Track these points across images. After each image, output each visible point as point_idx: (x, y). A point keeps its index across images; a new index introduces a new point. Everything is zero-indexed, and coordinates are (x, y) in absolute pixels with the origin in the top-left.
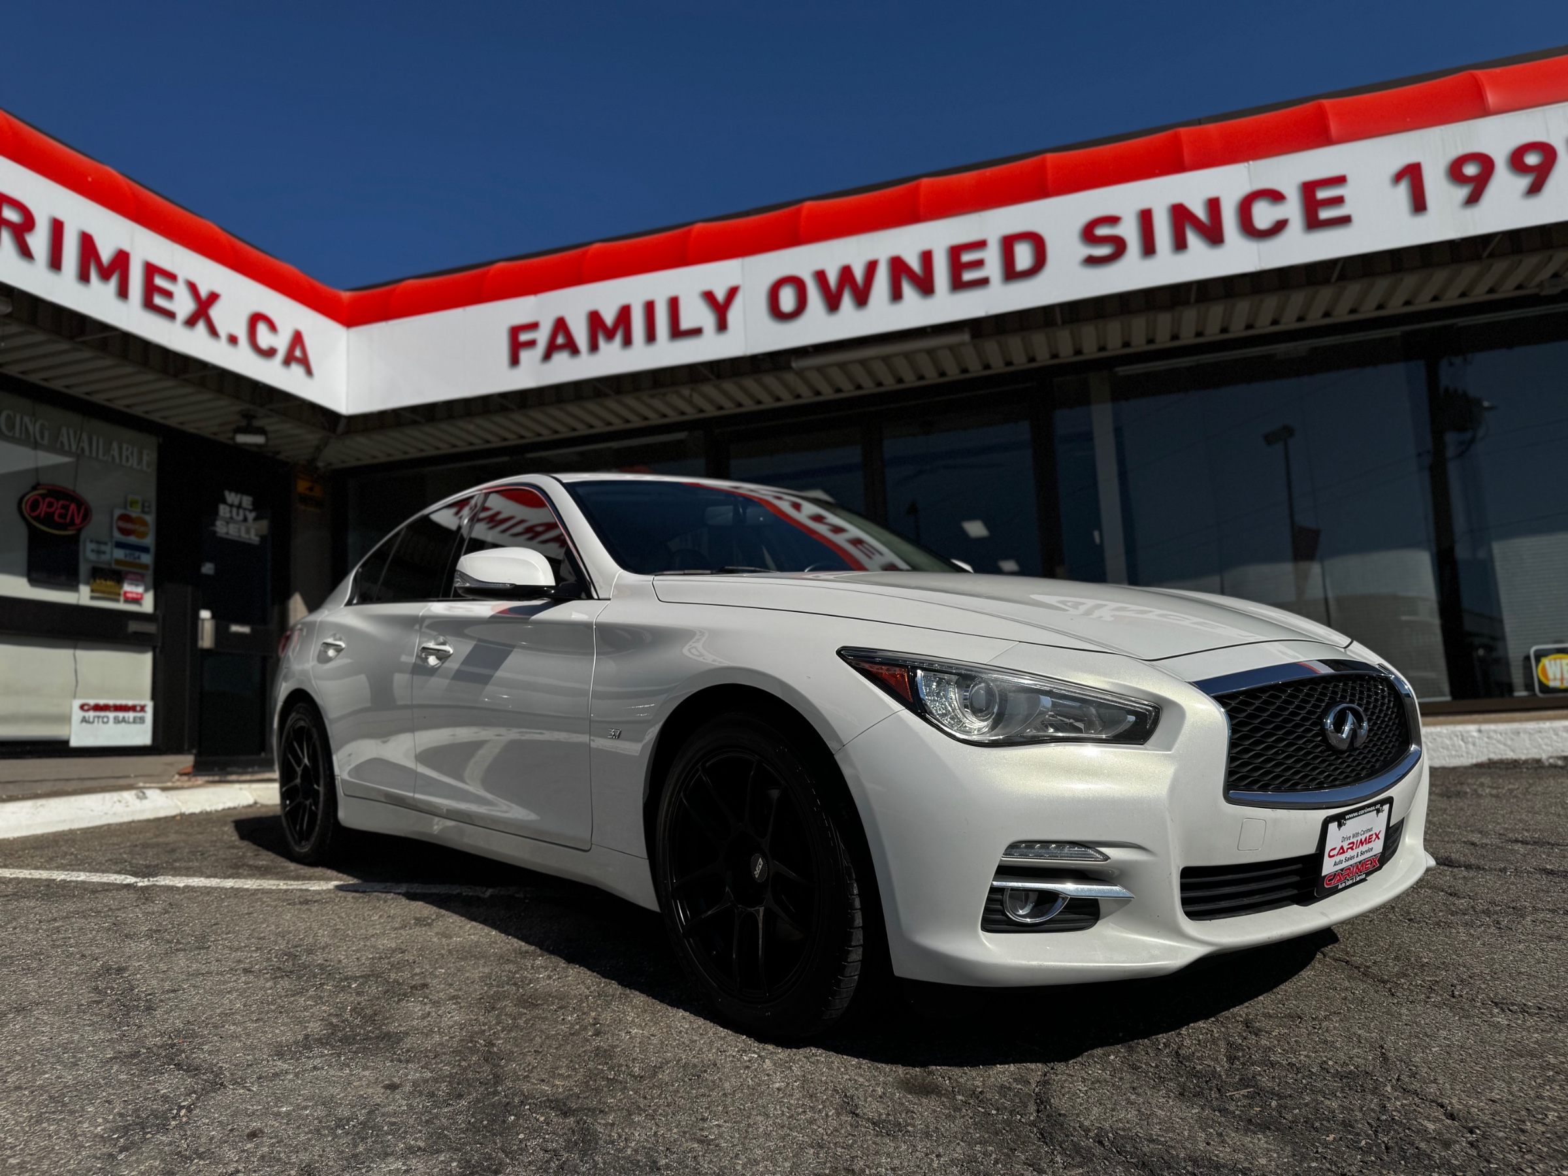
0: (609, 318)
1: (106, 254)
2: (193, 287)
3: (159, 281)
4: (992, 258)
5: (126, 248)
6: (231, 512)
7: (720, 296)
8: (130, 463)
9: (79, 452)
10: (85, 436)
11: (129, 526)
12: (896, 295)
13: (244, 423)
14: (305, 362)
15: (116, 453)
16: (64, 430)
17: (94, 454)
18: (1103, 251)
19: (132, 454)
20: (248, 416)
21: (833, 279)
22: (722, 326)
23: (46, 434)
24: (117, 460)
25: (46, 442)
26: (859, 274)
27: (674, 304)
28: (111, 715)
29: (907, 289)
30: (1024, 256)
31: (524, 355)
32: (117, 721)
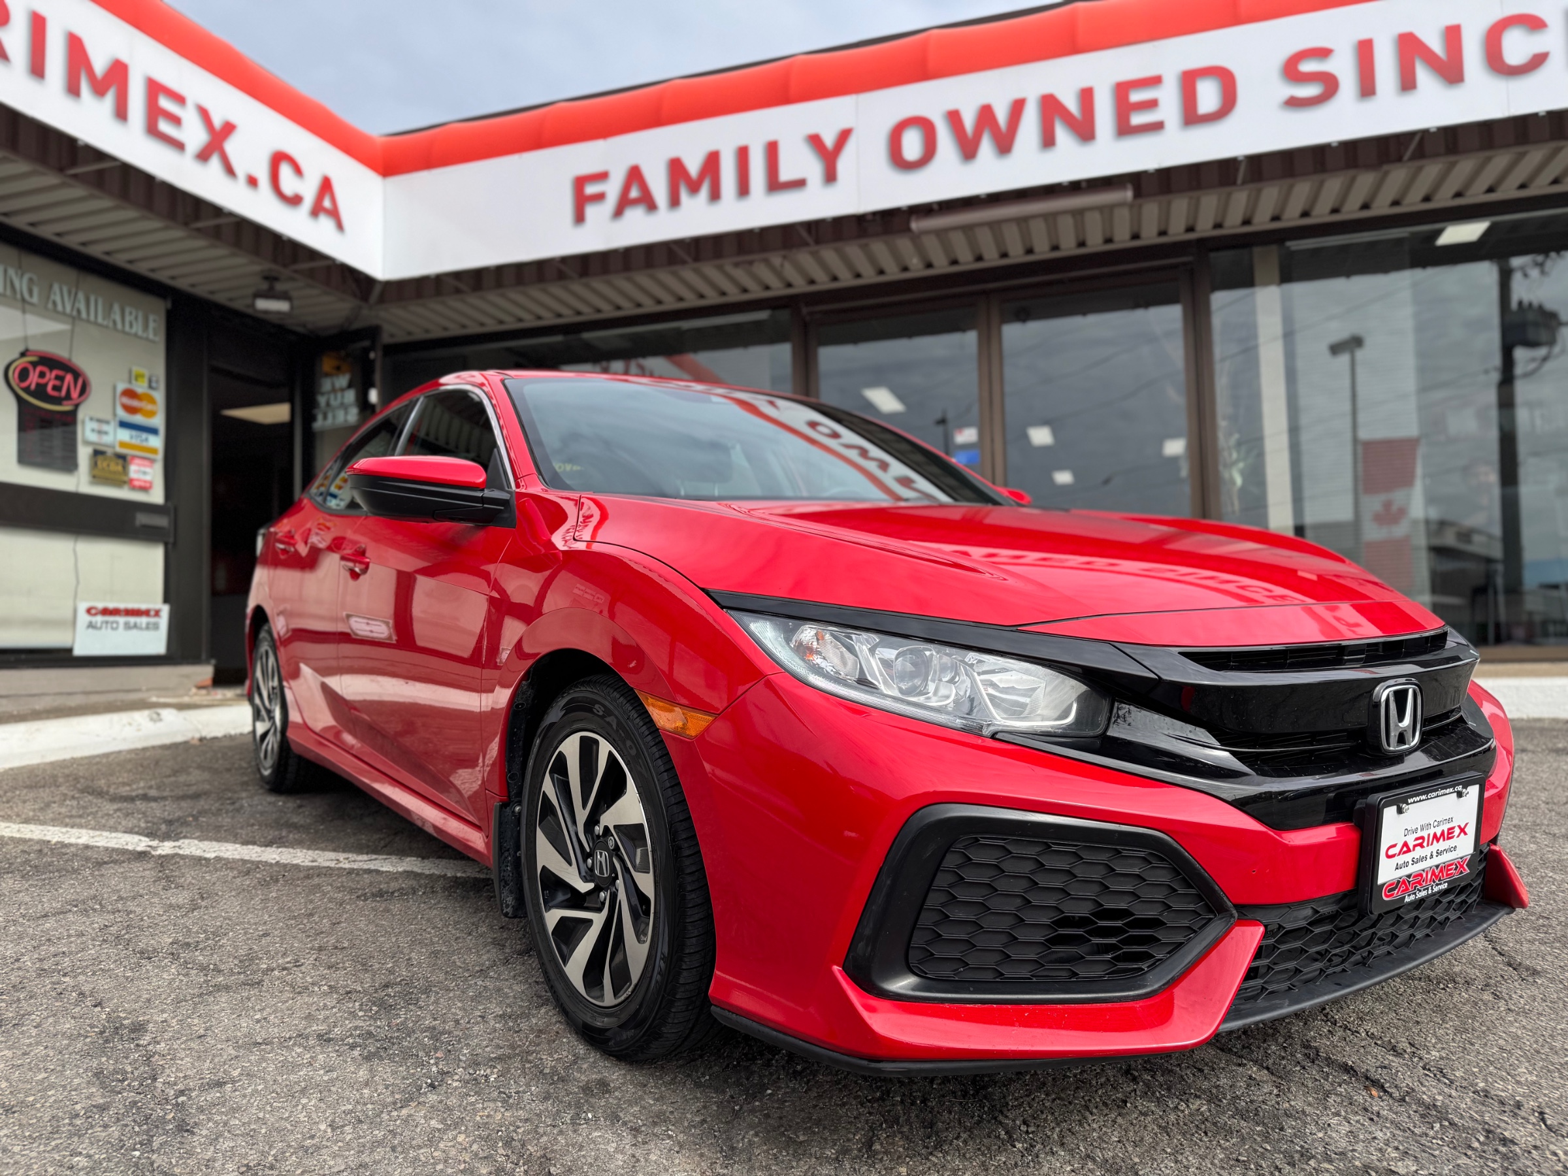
0: (693, 167)
1: (100, 65)
2: (204, 114)
3: (165, 103)
4: (1169, 98)
5: (124, 58)
7: (829, 141)
8: (134, 330)
9: (75, 313)
10: (81, 296)
11: (134, 403)
12: (1048, 141)
13: (265, 286)
14: (334, 214)
15: (118, 318)
16: (56, 287)
17: (92, 318)
18: (1310, 91)
19: (136, 318)
20: (271, 278)
21: (969, 121)
22: (830, 176)
23: (36, 291)
24: (119, 326)
25: (35, 300)
26: (1002, 115)
27: (772, 150)
28: (121, 620)
29: (1062, 134)
30: (1208, 96)
31: (591, 211)
32: (128, 627)
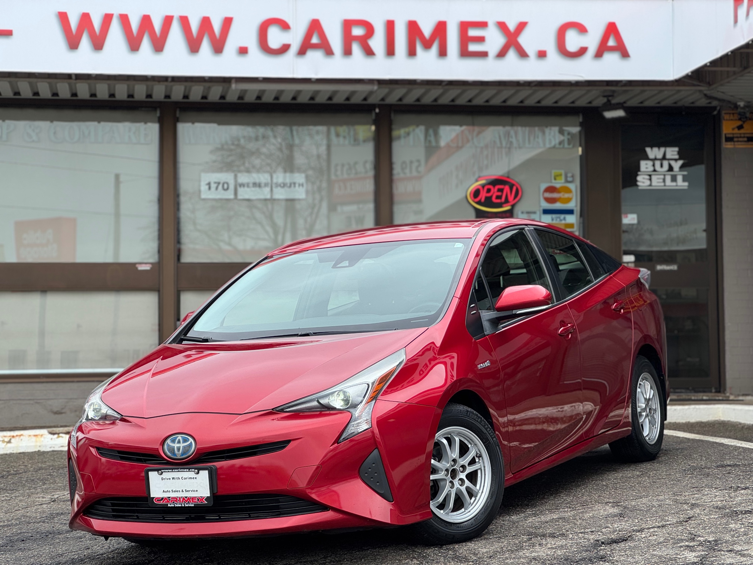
3: (472, 32)
5: (443, 19)
6: (654, 165)
9: (509, 145)
11: (555, 195)
31: (739, 13)
